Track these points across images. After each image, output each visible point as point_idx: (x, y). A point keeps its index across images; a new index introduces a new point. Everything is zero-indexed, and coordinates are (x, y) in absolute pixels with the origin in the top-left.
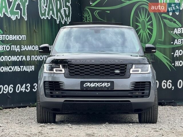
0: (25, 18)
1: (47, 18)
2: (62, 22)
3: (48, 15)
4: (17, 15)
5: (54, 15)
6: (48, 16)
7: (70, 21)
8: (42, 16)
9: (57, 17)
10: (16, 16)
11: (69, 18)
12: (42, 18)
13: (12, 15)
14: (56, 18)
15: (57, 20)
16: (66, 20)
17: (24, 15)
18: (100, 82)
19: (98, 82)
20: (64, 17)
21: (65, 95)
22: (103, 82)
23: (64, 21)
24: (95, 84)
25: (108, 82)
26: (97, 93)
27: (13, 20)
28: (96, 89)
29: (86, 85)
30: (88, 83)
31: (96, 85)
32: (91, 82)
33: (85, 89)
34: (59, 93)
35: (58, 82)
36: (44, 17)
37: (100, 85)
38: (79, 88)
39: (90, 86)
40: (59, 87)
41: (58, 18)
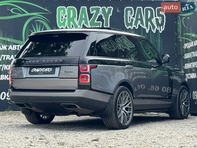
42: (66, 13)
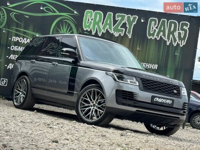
0: (129, 36)
1: (156, 38)
2: (174, 44)
3: (158, 35)
4: (121, 33)
5: (165, 36)
6: (157, 37)
7: (184, 44)
8: (149, 36)
9: (168, 38)
10: (119, 33)
11: (183, 41)
12: (149, 38)
13: (116, 32)
14: (166, 40)
15: (167, 41)
16: (180, 43)
17: (129, 32)
18: (166, 99)
19: (164, 98)
20: (177, 39)
21: (138, 105)
22: (167, 99)
23: (176, 44)
24: (162, 99)
25: (170, 100)
26: (162, 108)
27: (116, 36)
28: (161, 105)
29: (156, 99)
30: (158, 98)
31: (162, 101)
32: (159, 98)
33: (154, 103)
34: (132, 103)
35: (132, 93)
36: (151, 37)
37: (165, 101)
38: (150, 102)
39: (158, 101)
40: (133, 97)
41: (169, 40)
42: (93, 17)
